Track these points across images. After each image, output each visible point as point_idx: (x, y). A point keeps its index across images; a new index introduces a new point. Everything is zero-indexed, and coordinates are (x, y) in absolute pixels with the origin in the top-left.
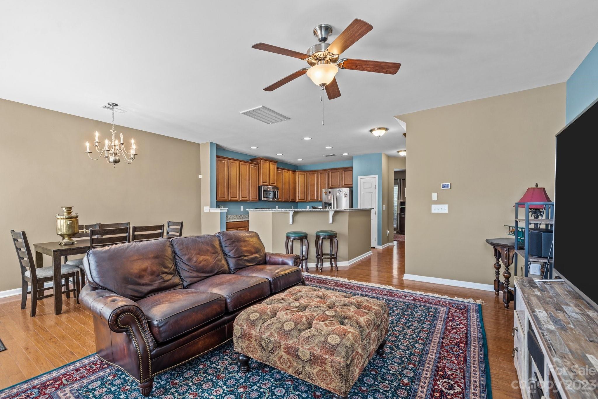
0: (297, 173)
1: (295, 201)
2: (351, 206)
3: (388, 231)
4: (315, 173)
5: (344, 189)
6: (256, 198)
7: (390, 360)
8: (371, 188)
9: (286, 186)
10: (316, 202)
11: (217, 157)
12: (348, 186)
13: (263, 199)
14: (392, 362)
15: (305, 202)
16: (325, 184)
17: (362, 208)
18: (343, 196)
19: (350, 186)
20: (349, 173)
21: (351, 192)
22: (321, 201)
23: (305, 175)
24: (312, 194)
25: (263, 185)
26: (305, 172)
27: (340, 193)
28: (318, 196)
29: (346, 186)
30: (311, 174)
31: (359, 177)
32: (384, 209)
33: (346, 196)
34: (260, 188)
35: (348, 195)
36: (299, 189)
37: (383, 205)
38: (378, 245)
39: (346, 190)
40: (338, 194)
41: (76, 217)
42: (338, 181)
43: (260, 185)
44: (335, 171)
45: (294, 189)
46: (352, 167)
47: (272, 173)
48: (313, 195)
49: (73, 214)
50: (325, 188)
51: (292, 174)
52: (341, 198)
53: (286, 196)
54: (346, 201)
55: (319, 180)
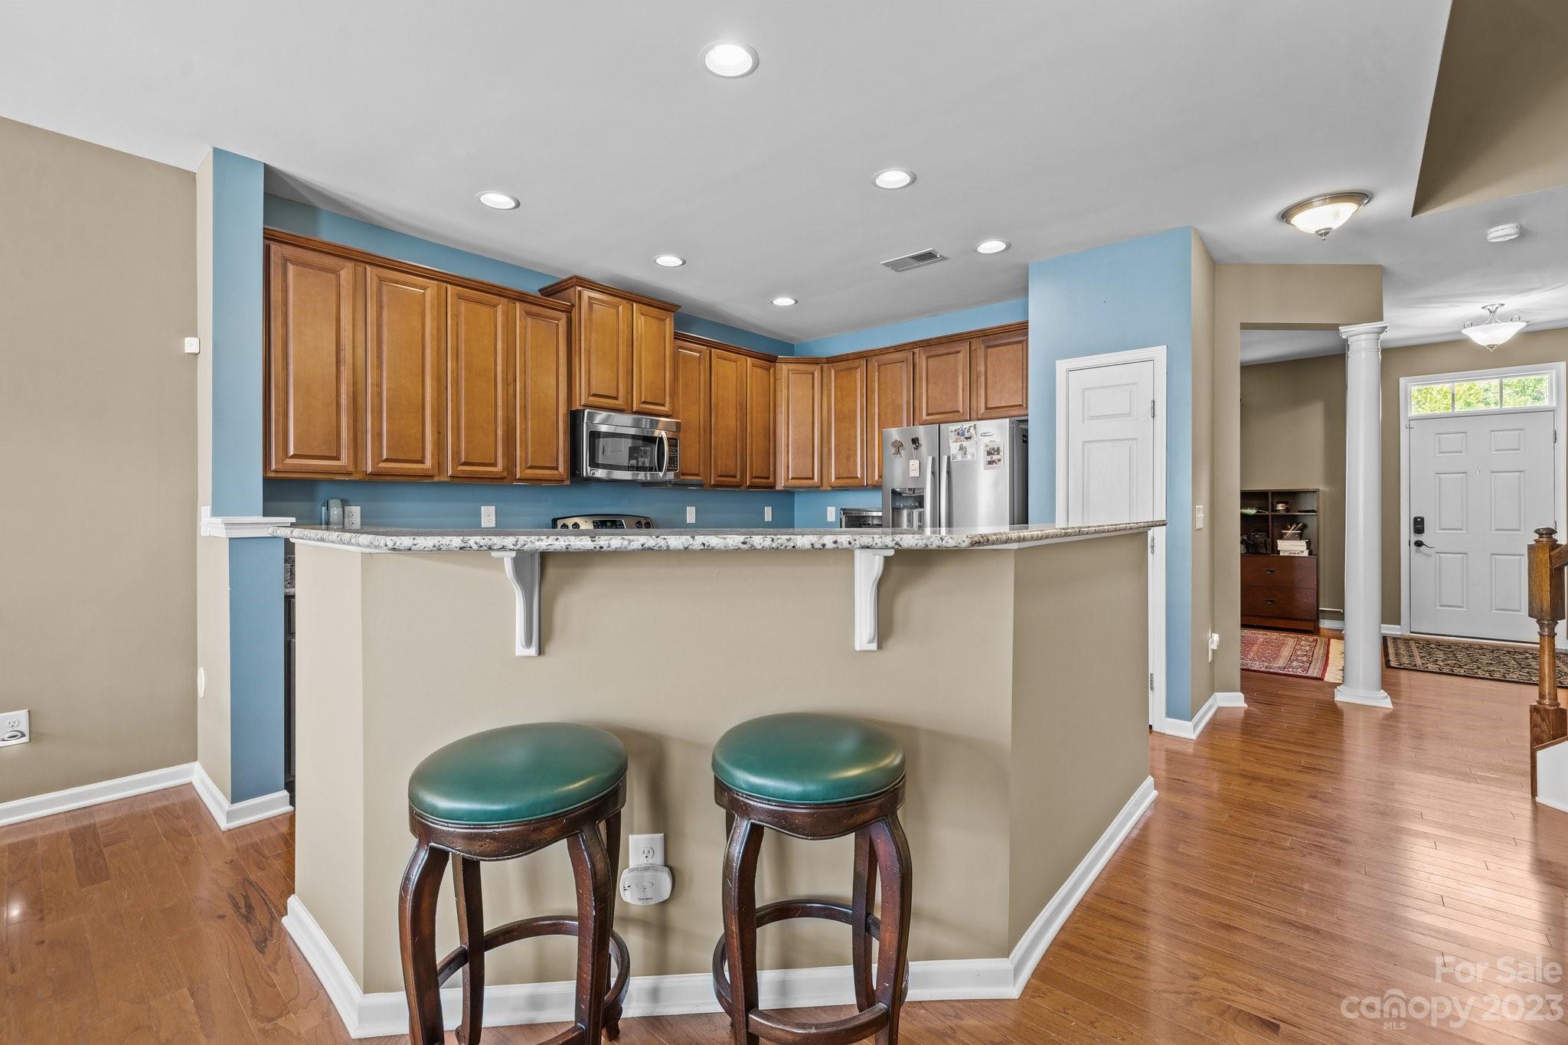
0: (784, 369)
1: (772, 487)
2: (1021, 515)
3: (1216, 637)
4: (856, 363)
5: (984, 426)
6: (556, 468)
8: (1129, 414)
9: (727, 420)
10: (860, 488)
11: (269, 237)
12: (1004, 412)
13: (586, 470)
15: (816, 489)
16: (900, 408)
17: (1076, 523)
18: (982, 458)
19: (1015, 412)
20: (1008, 353)
21: (1021, 438)
22: (877, 487)
23: (817, 375)
24: (846, 455)
25: (586, 406)
26: (816, 361)
27: (965, 444)
28: (868, 464)
29: (994, 413)
30: (842, 370)
31: (1062, 366)
32: (1200, 525)
33: (995, 457)
34: (574, 418)
35: (1005, 455)
36: (788, 436)
37: (1194, 503)
38: (1169, 714)
39: (996, 432)
40: (954, 448)
42: (957, 394)
43: (577, 406)
44: (942, 350)
45: (770, 435)
46: (1023, 328)
47: (645, 358)
48: (848, 458)
50: (901, 425)
51: (759, 370)
52: (968, 467)
53: (726, 462)
54: (996, 484)
55: (873, 392)
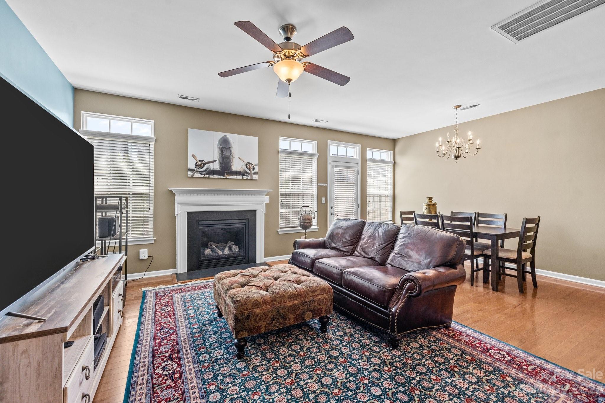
7: (228, 357)
14: (224, 357)
41: (435, 205)
49: (433, 202)
